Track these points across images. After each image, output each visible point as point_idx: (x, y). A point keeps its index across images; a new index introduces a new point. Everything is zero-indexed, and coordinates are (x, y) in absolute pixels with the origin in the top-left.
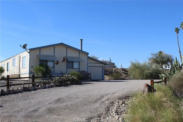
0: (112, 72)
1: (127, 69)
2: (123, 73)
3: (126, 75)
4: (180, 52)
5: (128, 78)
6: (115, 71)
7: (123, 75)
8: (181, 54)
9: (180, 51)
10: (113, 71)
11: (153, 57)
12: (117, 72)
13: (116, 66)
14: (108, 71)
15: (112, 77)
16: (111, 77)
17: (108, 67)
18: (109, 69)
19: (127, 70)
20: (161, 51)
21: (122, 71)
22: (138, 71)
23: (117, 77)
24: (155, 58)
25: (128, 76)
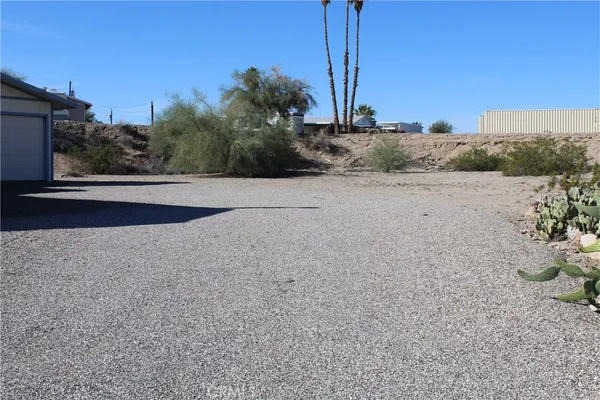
0: (84, 140)
1: (144, 127)
2: (126, 143)
3: (139, 153)
4: (331, 74)
5: (149, 167)
6: (93, 135)
7: (128, 154)
8: (332, 81)
9: (330, 69)
10: (87, 136)
11: (241, 86)
12: (105, 141)
13: (92, 116)
14: (64, 136)
15: (84, 159)
16: (77, 162)
17: (65, 117)
18: (71, 127)
19: (143, 132)
20: (255, 67)
21: (122, 137)
22: (203, 139)
23: (106, 161)
24: (246, 89)
25: (147, 157)
